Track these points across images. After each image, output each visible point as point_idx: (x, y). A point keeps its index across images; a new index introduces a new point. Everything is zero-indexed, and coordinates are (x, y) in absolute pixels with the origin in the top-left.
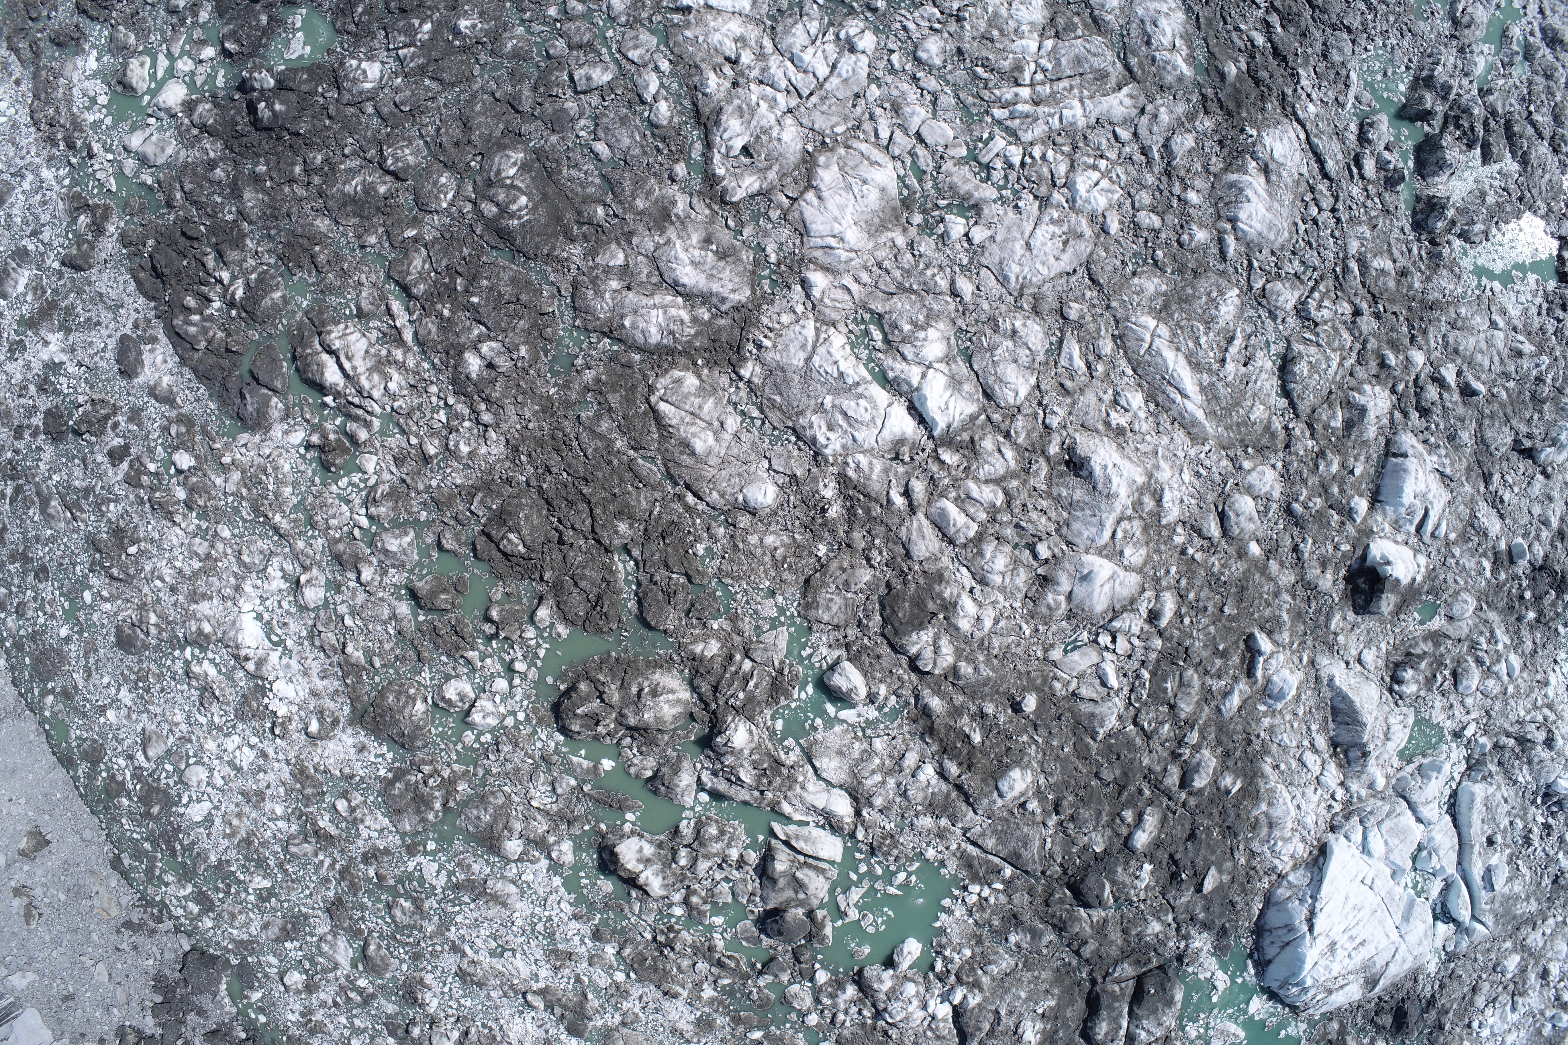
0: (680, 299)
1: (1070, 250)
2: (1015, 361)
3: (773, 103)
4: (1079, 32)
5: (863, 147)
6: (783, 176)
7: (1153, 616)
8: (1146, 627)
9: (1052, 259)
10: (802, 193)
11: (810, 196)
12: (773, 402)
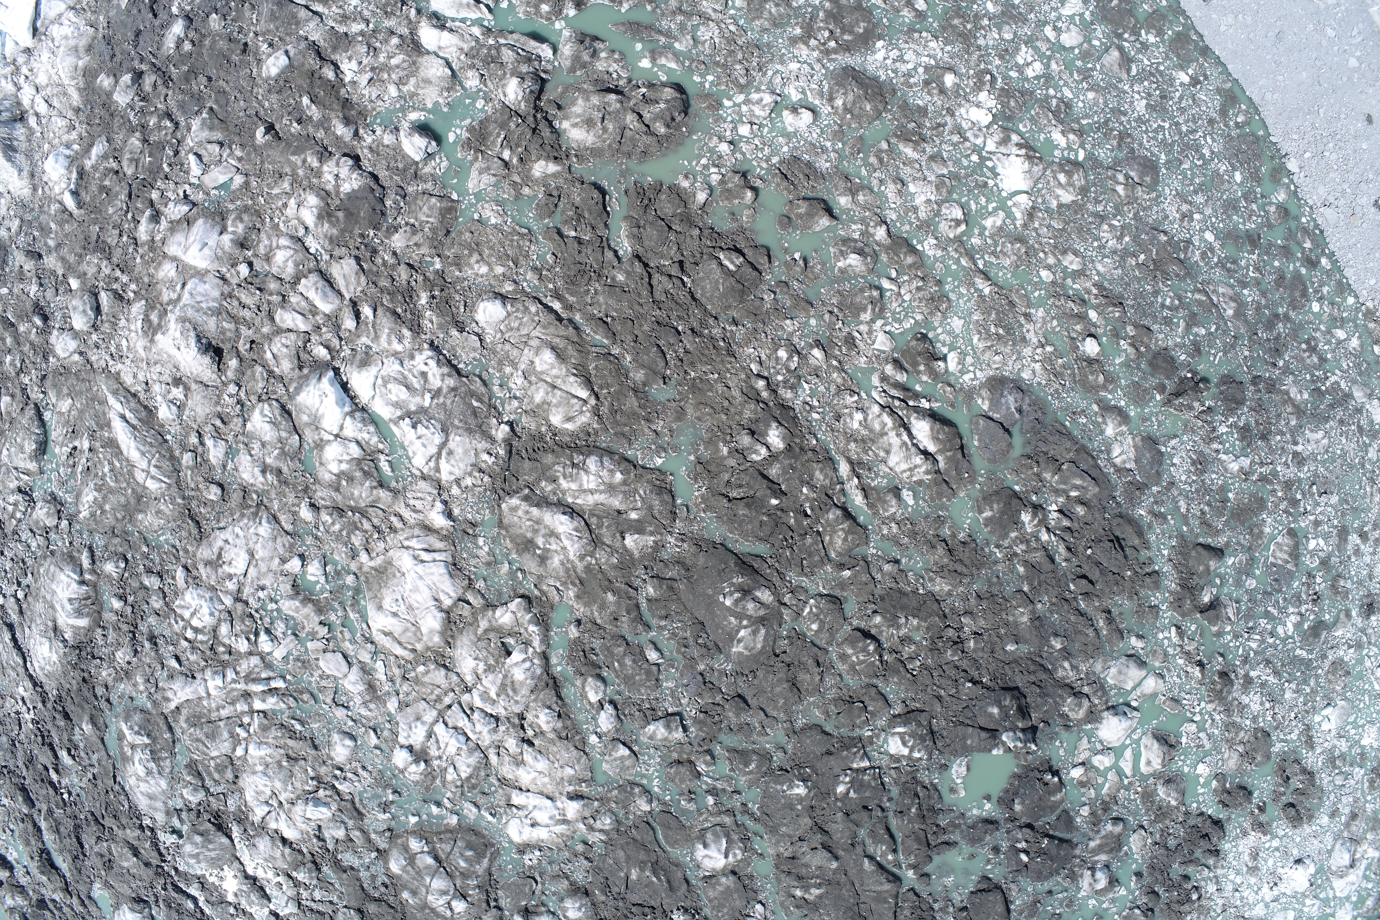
0: (570, 500)
1: (216, 550)
2: (263, 445)
3: (485, 696)
4: (212, 763)
5: (399, 651)
6: (474, 623)
7: (156, 217)
8: (162, 208)
9: (230, 541)
10: (455, 604)
11: (447, 602)
12: (480, 400)
